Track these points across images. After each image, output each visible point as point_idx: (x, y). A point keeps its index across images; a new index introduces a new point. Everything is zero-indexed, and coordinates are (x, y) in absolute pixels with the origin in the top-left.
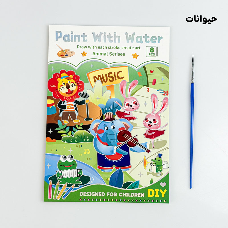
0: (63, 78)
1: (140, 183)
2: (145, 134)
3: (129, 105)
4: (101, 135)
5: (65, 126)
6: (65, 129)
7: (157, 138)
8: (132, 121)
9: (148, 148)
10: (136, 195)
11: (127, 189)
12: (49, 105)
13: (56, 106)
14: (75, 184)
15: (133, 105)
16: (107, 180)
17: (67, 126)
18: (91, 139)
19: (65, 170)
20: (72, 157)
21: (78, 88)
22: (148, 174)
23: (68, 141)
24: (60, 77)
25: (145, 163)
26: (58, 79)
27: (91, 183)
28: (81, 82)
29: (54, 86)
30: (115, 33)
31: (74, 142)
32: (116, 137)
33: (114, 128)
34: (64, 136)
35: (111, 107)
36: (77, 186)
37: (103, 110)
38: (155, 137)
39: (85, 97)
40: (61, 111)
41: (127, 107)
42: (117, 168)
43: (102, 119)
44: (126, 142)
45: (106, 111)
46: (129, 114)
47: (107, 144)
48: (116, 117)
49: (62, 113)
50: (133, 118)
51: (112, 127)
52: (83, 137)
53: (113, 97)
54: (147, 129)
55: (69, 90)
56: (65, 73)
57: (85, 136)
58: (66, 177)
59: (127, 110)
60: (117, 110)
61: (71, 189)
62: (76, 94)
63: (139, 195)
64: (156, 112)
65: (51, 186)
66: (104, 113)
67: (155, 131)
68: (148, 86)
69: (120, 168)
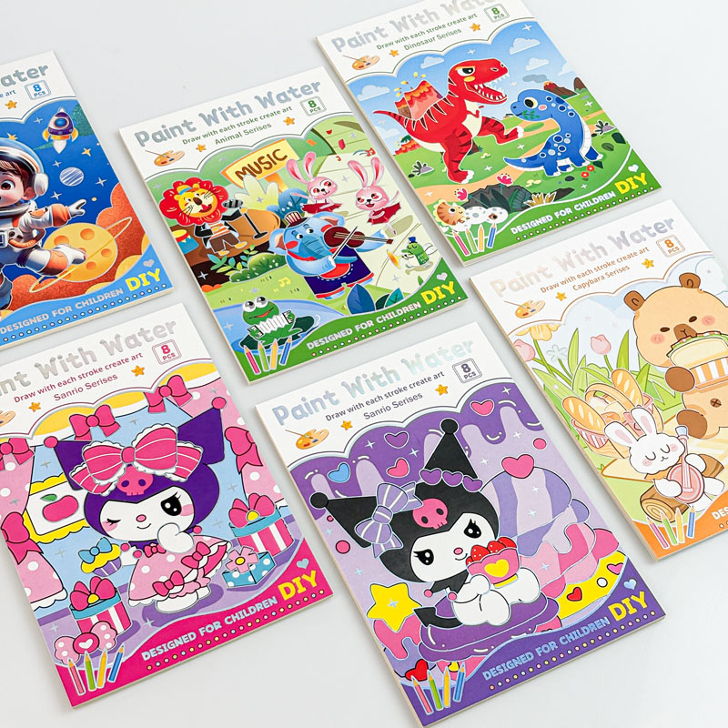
0: (182, 192)
1: (402, 291)
2: (370, 221)
3: (318, 191)
4: (295, 250)
5: (224, 260)
6: (227, 263)
7: (393, 218)
8: (335, 210)
9: (387, 238)
10: (405, 310)
11: (385, 308)
12: (179, 240)
13: (192, 236)
14: (291, 336)
15: (326, 188)
16: (343, 308)
17: (228, 259)
18: (281, 261)
19: (261, 322)
20: (263, 299)
21: (218, 198)
22: (408, 272)
23: (243, 278)
24: (176, 193)
25: (393, 260)
26: (176, 197)
27: (317, 324)
28: (218, 188)
29: (173, 209)
30: (238, 103)
31: (253, 276)
32: (323, 243)
33: (311, 231)
34: (231, 274)
35: (290, 204)
36: (295, 337)
37: (278, 213)
38: (389, 218)
39: (236, 206)
40: (206, 240)
41: (316, 194)
42: (351, 286)
43: (283, 226)
44: (344, 243)
45: (285, 213)
46: (326, 203)
47: (313, 259)
48: (307, 214)
49: (208, 243)
50: (336, 206)
51: (308, 231)
52: (265, 264)
53: (285, 189)
54: (369, 212)
55: (204, 206)
56: (183, 184)
57: (268, 262)
58: (269, 332)
59: (319, 198)
60: (302, 204)
61: (289, 345)
62: (219, 206)
63: (410, 308)
64: (369, 184)
65: (249, 354)
66: (282, 217)
67: (383, 210)
68: (334, 153)
69: (356, 283)
